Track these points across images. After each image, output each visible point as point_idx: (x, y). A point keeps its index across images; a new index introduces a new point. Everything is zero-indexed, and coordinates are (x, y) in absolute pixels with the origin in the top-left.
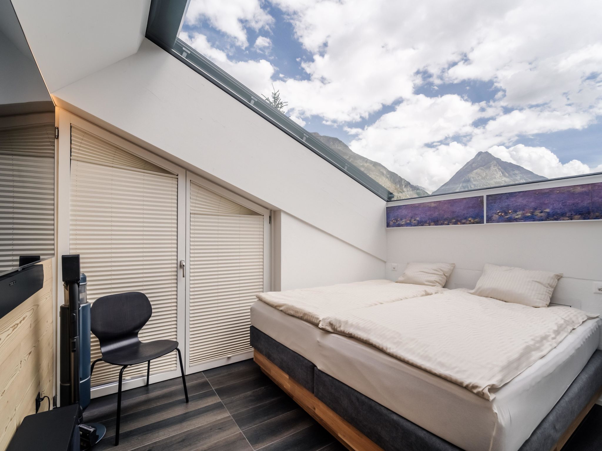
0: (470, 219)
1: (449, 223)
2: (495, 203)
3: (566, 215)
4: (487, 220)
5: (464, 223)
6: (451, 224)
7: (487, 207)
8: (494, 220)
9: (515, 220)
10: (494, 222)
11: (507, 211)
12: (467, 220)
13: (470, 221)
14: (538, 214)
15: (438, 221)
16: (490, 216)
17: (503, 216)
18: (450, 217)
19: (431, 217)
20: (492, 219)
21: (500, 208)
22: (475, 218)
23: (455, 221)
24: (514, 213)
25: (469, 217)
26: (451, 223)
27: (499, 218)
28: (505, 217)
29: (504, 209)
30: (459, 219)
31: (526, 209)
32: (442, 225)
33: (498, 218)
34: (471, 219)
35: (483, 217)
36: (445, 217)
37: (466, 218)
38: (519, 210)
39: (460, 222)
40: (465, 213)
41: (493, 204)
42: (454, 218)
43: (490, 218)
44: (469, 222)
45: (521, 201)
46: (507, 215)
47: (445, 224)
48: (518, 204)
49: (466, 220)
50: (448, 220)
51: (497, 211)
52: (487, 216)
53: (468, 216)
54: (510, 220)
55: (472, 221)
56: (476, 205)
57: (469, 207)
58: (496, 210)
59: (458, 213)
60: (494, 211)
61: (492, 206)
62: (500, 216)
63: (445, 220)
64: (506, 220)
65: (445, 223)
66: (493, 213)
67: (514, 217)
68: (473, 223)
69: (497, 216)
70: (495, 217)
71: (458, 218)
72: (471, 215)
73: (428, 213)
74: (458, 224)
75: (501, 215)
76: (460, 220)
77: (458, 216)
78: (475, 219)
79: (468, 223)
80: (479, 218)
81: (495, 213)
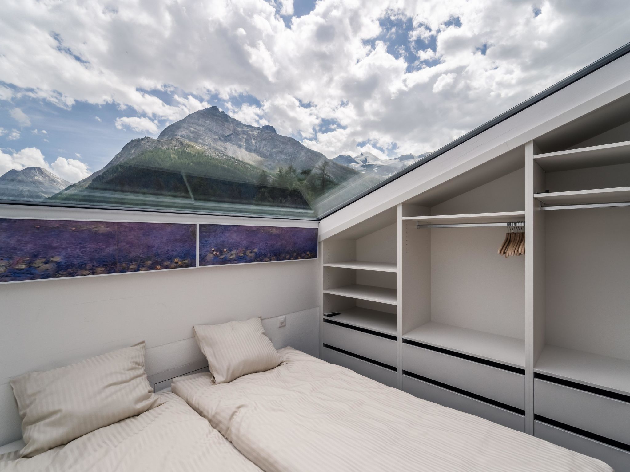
0: (176, 260)
1: (139, 267)
2: (209, 237)
3: (267, 256)
4: (199, 262)
5: (167, 267)
6: (144, 269)
7: (200, 242)
8: (208, 262)
9: (229, 260)
10: (208, 264)
11: (222, 250)
12: (172, 261)
13: (177, 263)
14: (249, 254)
15: (115, 264)
16: (204, 255)
17: (218, 256)
18: (141, 256)
19: (97, 256)
20: (205, 260)
21: (215, 244)
22: (184, 258)
23: (152, 264)
24: (228, 253)
25: (175, 257)
26: (143, 267)
27: (214, 259)
28: (220, 257)
29: (220, 246)
30: (159, 260)
31: (239, 248)
32: (125, 272)
33: (212, 258)
34: (178, 261)
35: (195, 256)
36: (133, 254)
37: (170, 259)
38: (233, 249)
39: (160, 265)
40: (169, 250)
41: (207, 239)
42: (149, 258)
43: (203, 259)
44: (175, 264)
45: (235, 237)
46: (222, 255)
47: (132, 269)
48: (233, 241)
49: (170, 261)
50: (137, 262)
51: (212, 248)
52: (200, 255)
53: (174, 254)
54: (225, 261)
55: (180, 263)
56: (186, 237)
57: (176, 240)
58: (210, 246)
59: (157, 249)
60: (208, 249)
61: (206, 241)
62: (215, 256)
63: (132, 261)
64: (221, 262)
65: (131, 267)
66: (206, 252)
67: (229, 258)
68: (182, 267)
69: (212, 255)
70: (210, 257)
71: (158, 258)
72: (179, 253)
73: (90, 247)
74: (157, 269)
75: (216, 254)
76: (160, 262)
77: (157, 255)
78: (185, 260)
79: (173, 266)
80: (190, 258)
81: (210, 252)
